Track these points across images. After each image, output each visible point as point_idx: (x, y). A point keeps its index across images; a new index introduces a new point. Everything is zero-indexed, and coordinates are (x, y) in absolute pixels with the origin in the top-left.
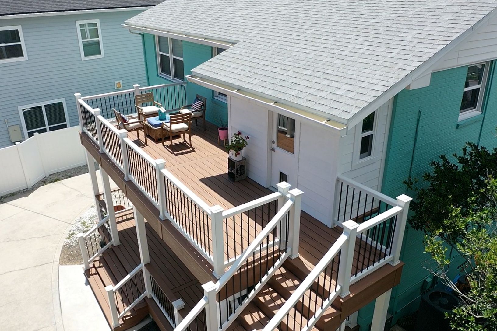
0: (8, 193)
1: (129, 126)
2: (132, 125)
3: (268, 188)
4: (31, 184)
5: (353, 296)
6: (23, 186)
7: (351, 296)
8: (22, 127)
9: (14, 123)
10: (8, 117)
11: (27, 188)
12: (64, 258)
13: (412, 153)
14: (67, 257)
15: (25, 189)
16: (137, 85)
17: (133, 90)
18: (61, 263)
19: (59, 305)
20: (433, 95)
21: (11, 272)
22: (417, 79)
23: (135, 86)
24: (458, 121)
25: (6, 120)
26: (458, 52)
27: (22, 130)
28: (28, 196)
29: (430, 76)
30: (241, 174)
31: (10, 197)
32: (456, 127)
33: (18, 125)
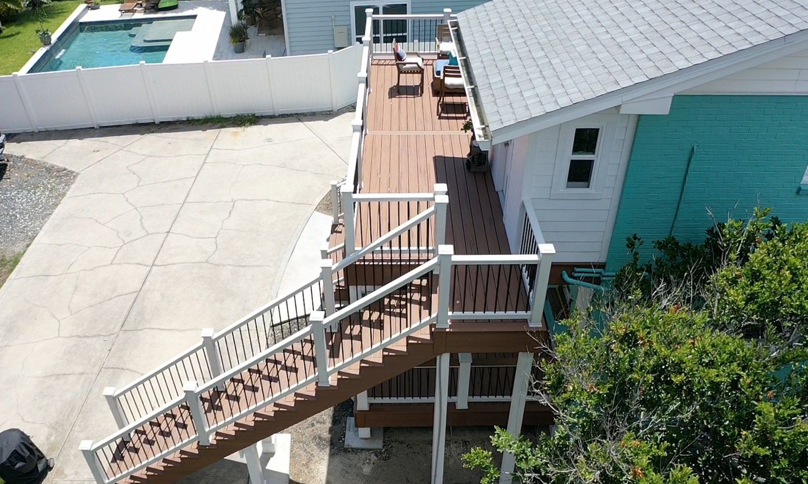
0: (309, 111)
1: (404, 67)
2: (407, 66)
3: (497, 192)
4: (337, 106)
5: (449, 332)
6: (326, 107)
7: (448, 330)
8: (350, 30)
9: (341, 23)
10: (337, 14)
11: (332, 111)
12: (324, 205)
13: (675, 205)
14: (327, 205)
15: (329, 111)
16: (449, 10)
17: (442, 15)
18: (317, 209)
19: (291, 251)
20: (730, 130)
21: (268, 200)
22: (633, 101)
23: (446, 10)
24: (801, 183)
25: (333, 16)
26: (799, 71)
27: (349, 34)
28: (327, 120)
29: (671, 99)
30: (479, 164)
31: (310, 117)
32: (795, 191)
33: (346, 27)
